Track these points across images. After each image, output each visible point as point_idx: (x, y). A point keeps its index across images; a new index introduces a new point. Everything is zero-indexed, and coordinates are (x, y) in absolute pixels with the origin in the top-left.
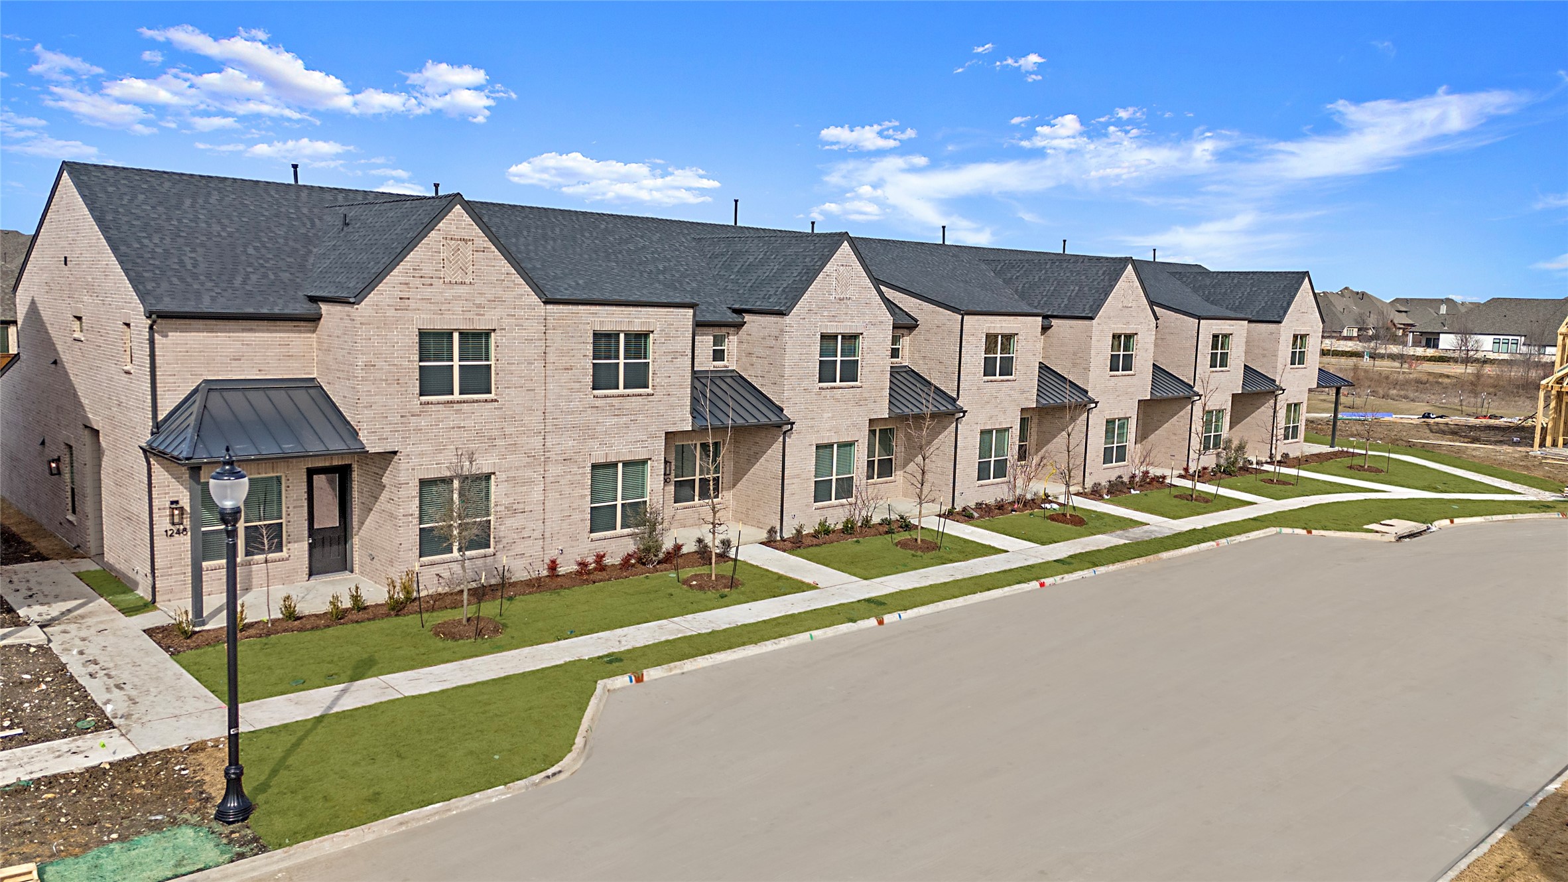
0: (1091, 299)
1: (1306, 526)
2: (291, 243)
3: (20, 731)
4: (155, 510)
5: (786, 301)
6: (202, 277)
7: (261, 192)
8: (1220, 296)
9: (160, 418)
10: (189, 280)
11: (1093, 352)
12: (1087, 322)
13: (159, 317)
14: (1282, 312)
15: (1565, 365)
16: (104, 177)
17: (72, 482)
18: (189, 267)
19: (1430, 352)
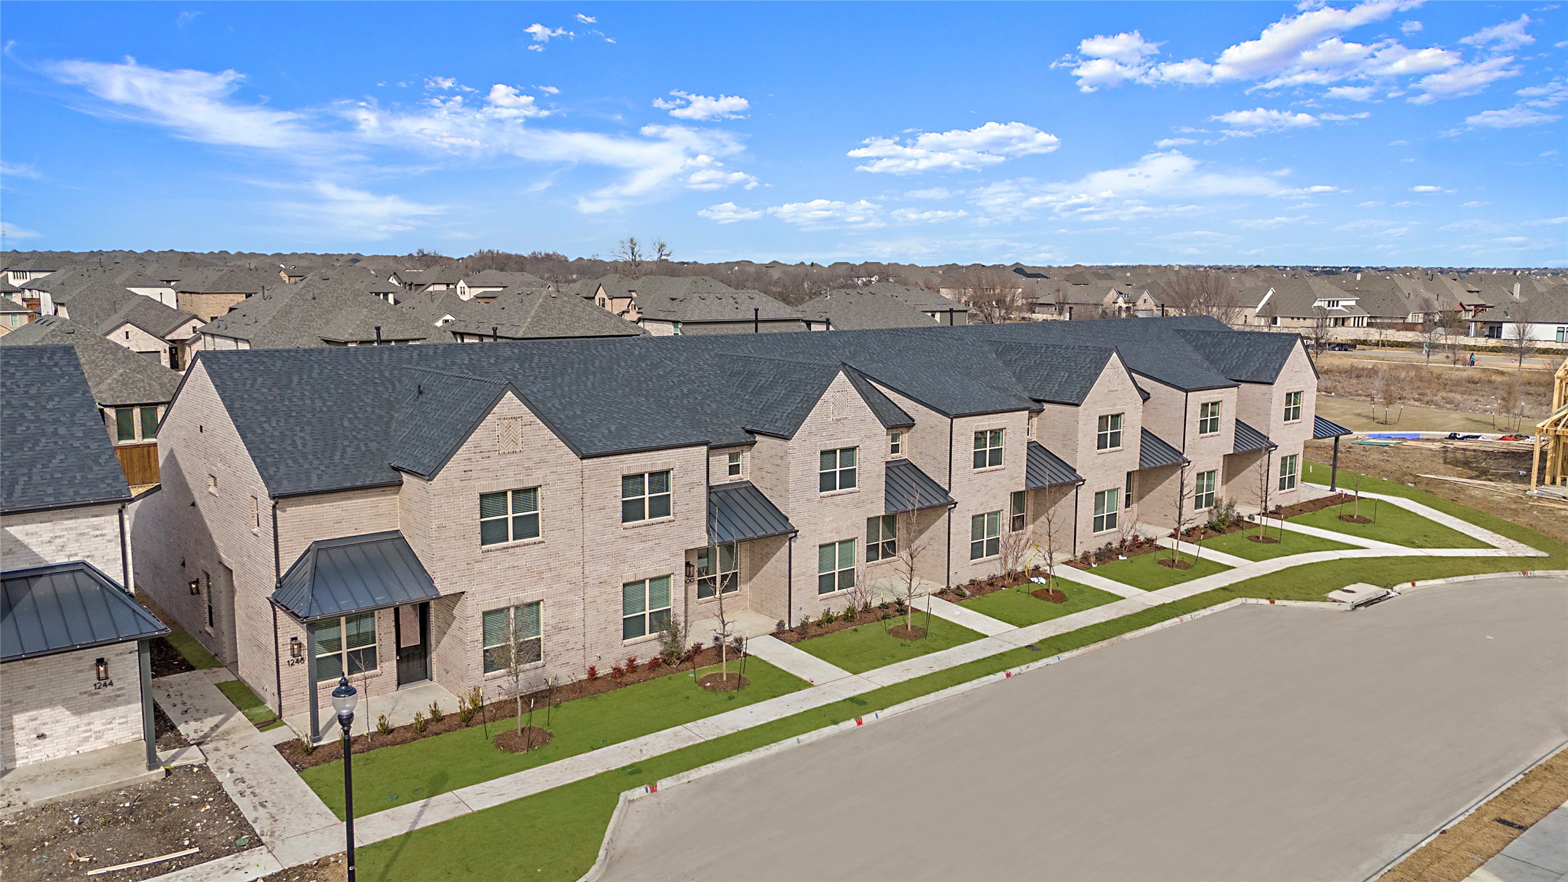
0: (1078, 386)
1: (1270, 596)
2: (377, 411)
3: (197, 850)
4: (280, 646)
5: (788, 427)
6: (310, 457)
7: (351, 359)
8: (1219, 356)
9: (282, 574)
10: (301, 461)
11: (1080, 435)
12: (1074, 408)
13: (279, 498)
14: (1274, 374)
15: (1562, 407)
16: (229, 364)
17: (210, 601)
18: (300, 447)
19: (1492, 342)
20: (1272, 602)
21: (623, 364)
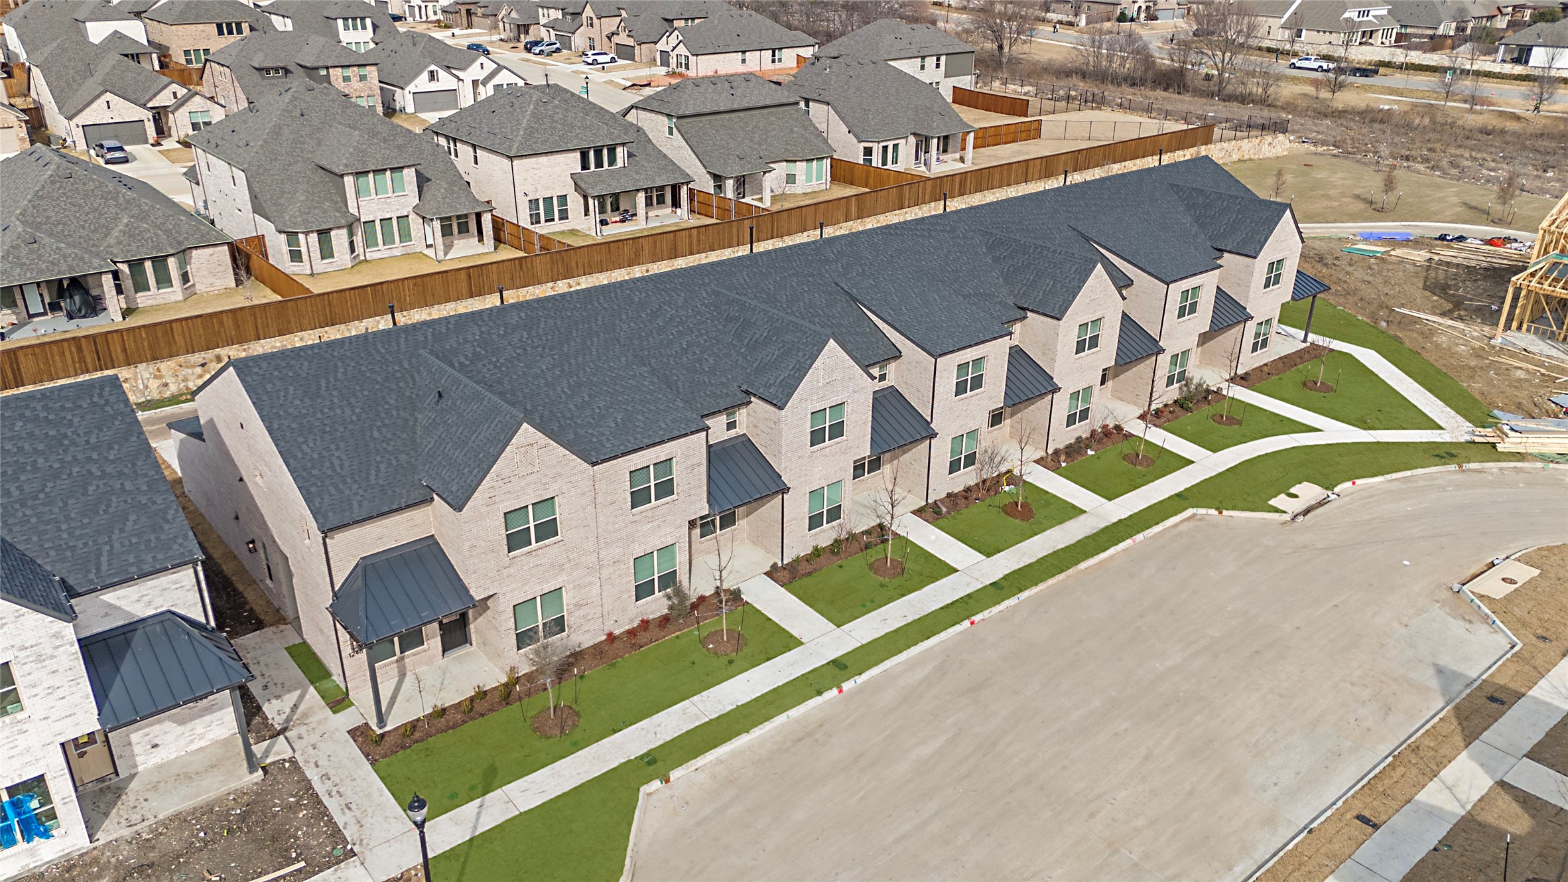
0: (1062, 298)
1: (1219, 505)
4: (341, 644)
5: (781, 396)
7: (371, 349)
9: (337, 588)
10: (341, 485)
11: (1059, 346)
12: (1055, 321)
14: (1258, 247)
15: (1541, 258)
16: (261, 373)
17: (267, 559)
20: (1221, 513)
21: (624, 317)
